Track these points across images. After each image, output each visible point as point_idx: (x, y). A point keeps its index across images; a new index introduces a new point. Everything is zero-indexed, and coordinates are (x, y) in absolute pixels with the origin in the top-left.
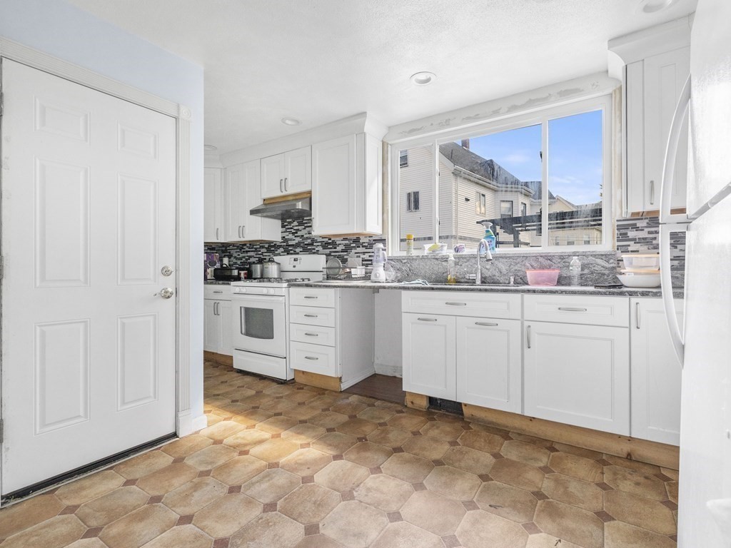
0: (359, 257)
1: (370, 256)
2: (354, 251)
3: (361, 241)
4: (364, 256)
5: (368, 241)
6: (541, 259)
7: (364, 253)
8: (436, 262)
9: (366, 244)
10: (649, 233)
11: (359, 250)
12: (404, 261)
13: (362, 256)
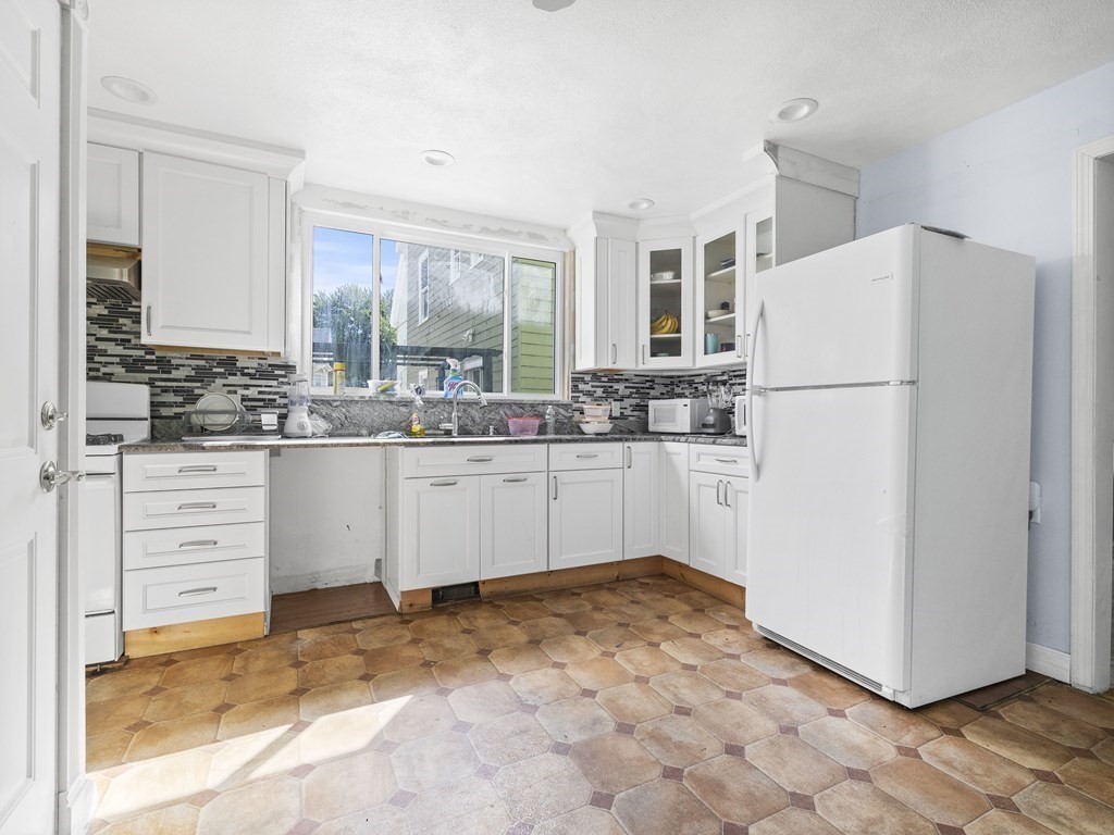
0: (235, 392)
1: (260, 393)
2: (220, 381)
3: (238, 364)
4: (246, 392)
5: (256, 366)
6: (514, 407)
7: (246, 387)
8: (390, 407)
9: (253, 371)
10: (593, 386)
11: (232, 380)
12: (335, 404)
13: (241, 392)
